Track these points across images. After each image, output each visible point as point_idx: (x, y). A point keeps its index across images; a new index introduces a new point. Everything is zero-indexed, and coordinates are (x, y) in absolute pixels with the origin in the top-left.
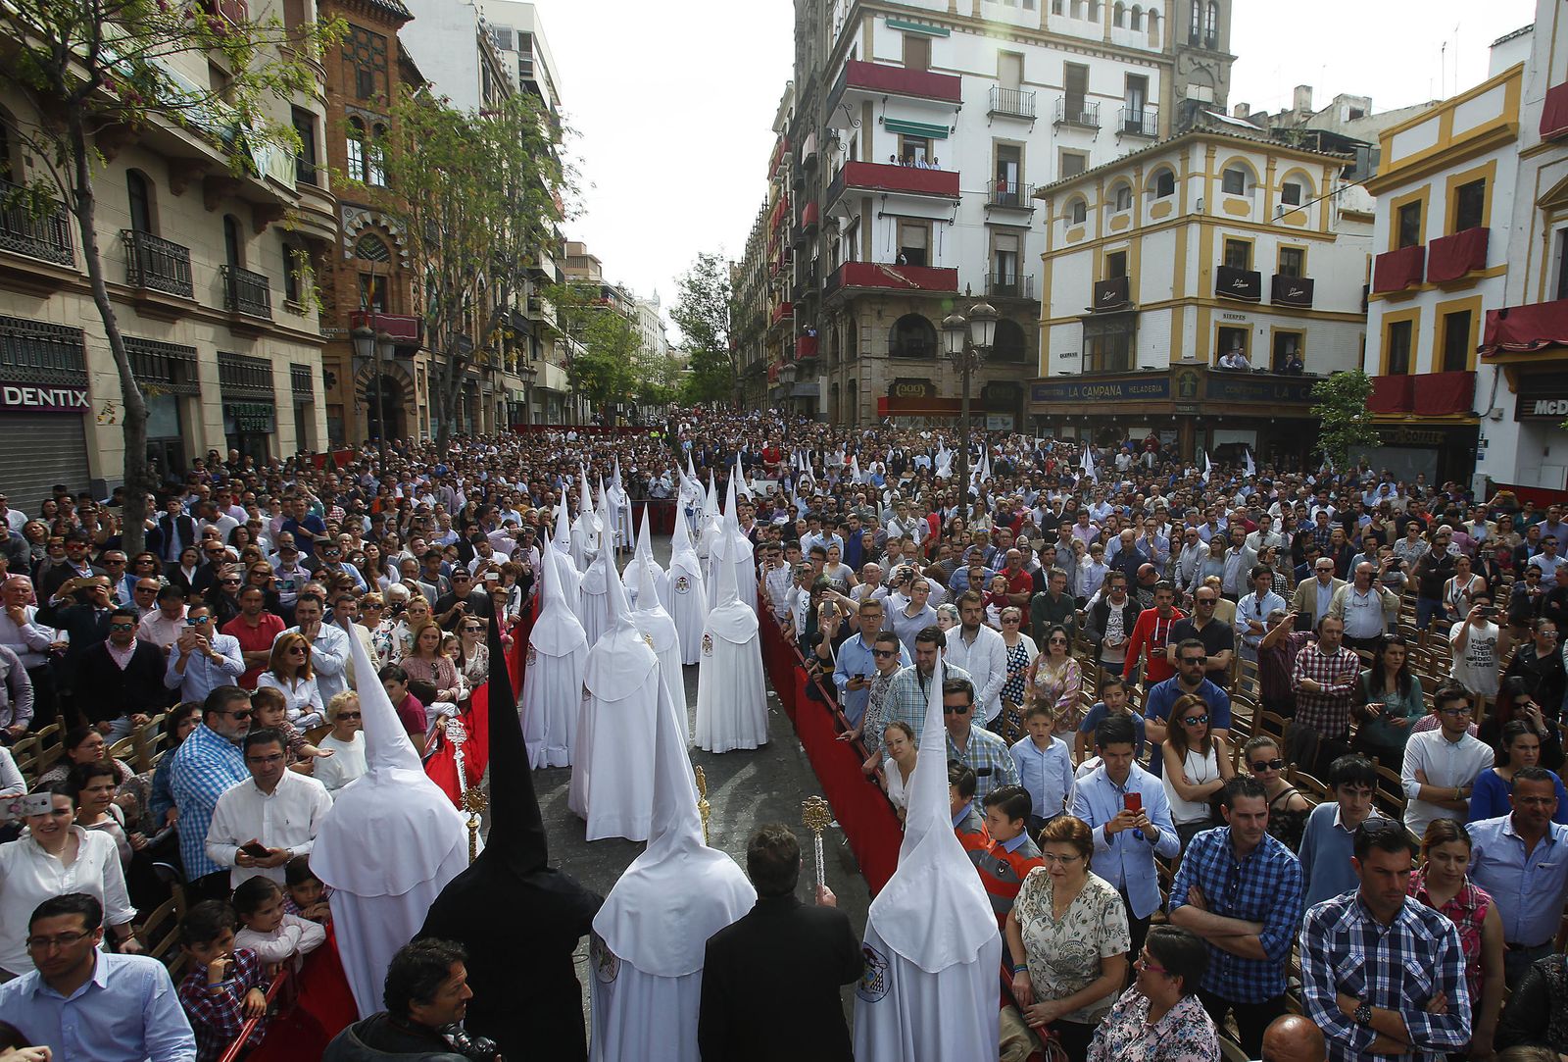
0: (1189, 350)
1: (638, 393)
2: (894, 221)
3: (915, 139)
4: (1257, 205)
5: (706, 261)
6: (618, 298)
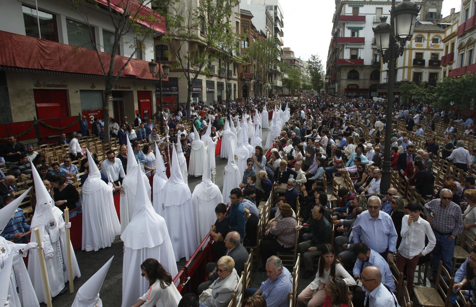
0: (406, 78)
2: (349, 49)
3: (354, 30)
4: (424, 44)
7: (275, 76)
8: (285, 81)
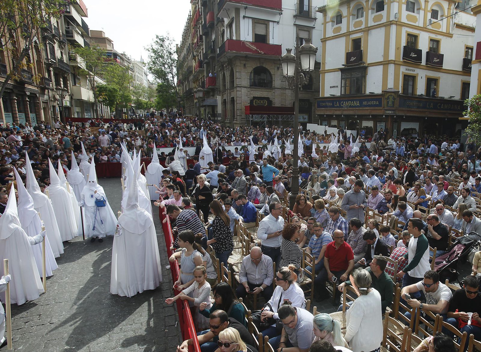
0: (391, 85)
1: (135, 103)
2: (251, 20)
4: (421, 18)
5: (160, 39)
6: (121, 58)
7: (75, 77)
8: (98, 91)
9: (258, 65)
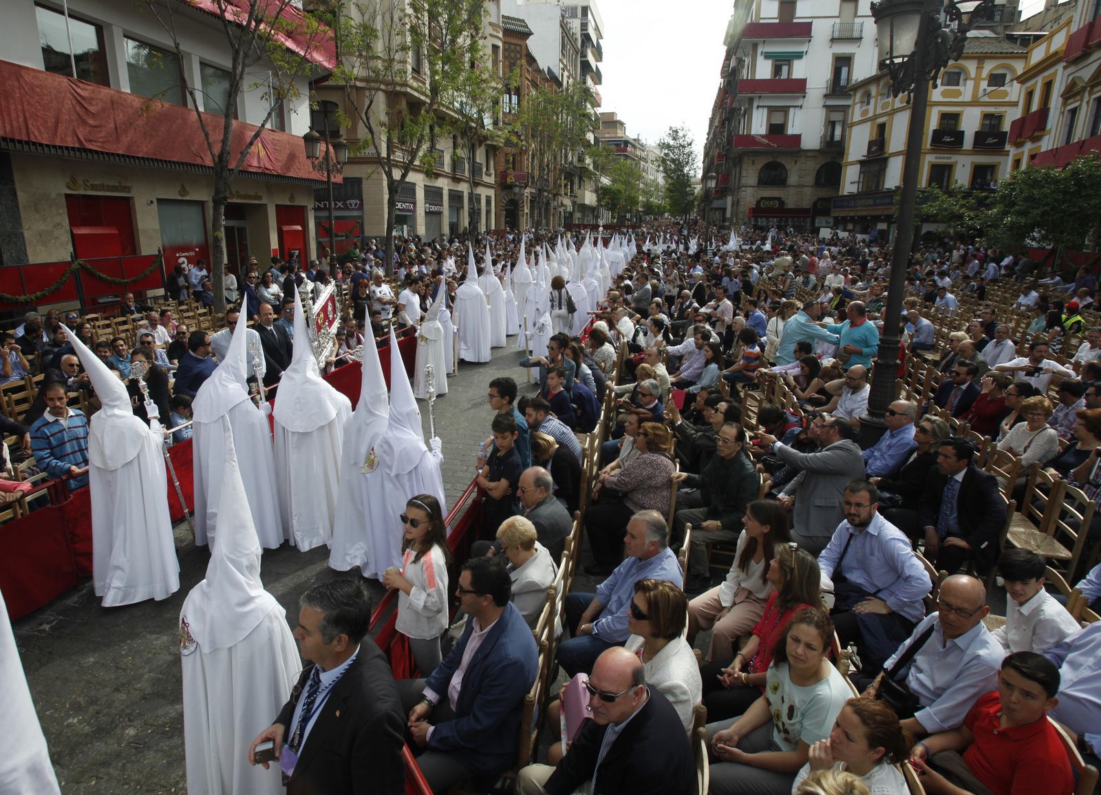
2: (765, 110)
3: (781, 61)
4: (966, 91)
7: (581, 179)
8: (602, 192)
9: (771, 160)
